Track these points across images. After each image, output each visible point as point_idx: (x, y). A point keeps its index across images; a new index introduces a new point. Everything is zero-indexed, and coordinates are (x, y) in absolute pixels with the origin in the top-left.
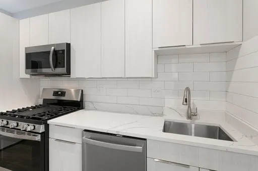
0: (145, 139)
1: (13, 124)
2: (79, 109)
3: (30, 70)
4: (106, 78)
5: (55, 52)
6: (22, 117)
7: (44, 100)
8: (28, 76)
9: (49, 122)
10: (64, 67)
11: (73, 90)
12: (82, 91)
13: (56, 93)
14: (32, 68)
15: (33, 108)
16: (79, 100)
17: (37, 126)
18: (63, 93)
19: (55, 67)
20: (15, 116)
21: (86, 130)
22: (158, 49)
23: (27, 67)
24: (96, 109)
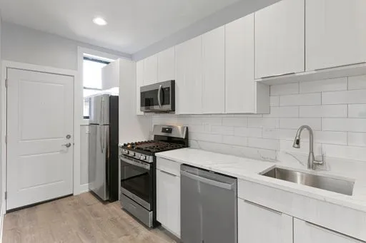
0: (236, 178)
1: (132, 153)
2: (184, 147)
3: (144, 108)
4: (211, 114)
5: (163, 90)
6: (138, 148)
7: (155, 136)
8: (142, 113)
9: (156, 154)
10: (169, 104)
11: (180, 127)
12: (187, 128)
13: (164, 130)
14: (146, 106)
15: (146, 142)
16: (184, 137)
17: (148, 157)
18: (170, 130)
19: (163, 104)
20: (133, 147)
21: (184, 164)
22: (261, 80)
23: (142, 105)
24: (201, 149)
